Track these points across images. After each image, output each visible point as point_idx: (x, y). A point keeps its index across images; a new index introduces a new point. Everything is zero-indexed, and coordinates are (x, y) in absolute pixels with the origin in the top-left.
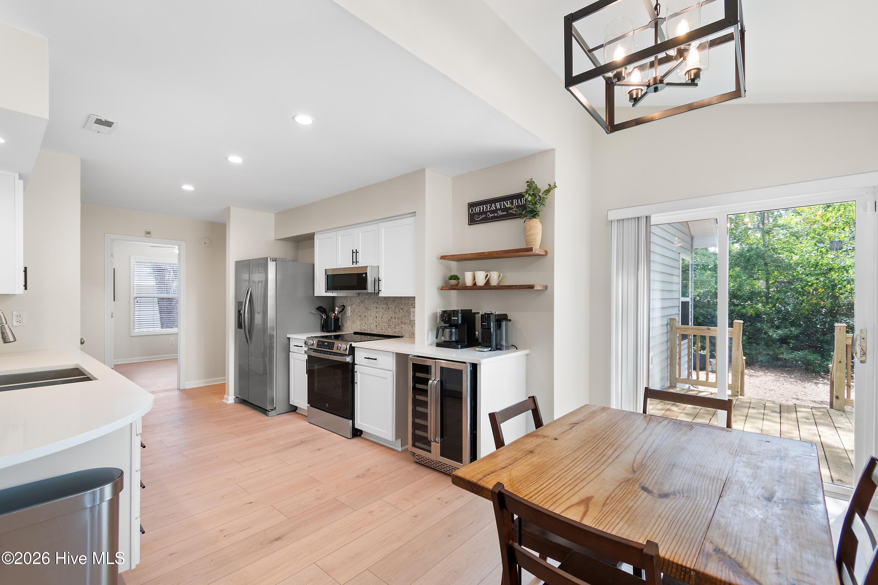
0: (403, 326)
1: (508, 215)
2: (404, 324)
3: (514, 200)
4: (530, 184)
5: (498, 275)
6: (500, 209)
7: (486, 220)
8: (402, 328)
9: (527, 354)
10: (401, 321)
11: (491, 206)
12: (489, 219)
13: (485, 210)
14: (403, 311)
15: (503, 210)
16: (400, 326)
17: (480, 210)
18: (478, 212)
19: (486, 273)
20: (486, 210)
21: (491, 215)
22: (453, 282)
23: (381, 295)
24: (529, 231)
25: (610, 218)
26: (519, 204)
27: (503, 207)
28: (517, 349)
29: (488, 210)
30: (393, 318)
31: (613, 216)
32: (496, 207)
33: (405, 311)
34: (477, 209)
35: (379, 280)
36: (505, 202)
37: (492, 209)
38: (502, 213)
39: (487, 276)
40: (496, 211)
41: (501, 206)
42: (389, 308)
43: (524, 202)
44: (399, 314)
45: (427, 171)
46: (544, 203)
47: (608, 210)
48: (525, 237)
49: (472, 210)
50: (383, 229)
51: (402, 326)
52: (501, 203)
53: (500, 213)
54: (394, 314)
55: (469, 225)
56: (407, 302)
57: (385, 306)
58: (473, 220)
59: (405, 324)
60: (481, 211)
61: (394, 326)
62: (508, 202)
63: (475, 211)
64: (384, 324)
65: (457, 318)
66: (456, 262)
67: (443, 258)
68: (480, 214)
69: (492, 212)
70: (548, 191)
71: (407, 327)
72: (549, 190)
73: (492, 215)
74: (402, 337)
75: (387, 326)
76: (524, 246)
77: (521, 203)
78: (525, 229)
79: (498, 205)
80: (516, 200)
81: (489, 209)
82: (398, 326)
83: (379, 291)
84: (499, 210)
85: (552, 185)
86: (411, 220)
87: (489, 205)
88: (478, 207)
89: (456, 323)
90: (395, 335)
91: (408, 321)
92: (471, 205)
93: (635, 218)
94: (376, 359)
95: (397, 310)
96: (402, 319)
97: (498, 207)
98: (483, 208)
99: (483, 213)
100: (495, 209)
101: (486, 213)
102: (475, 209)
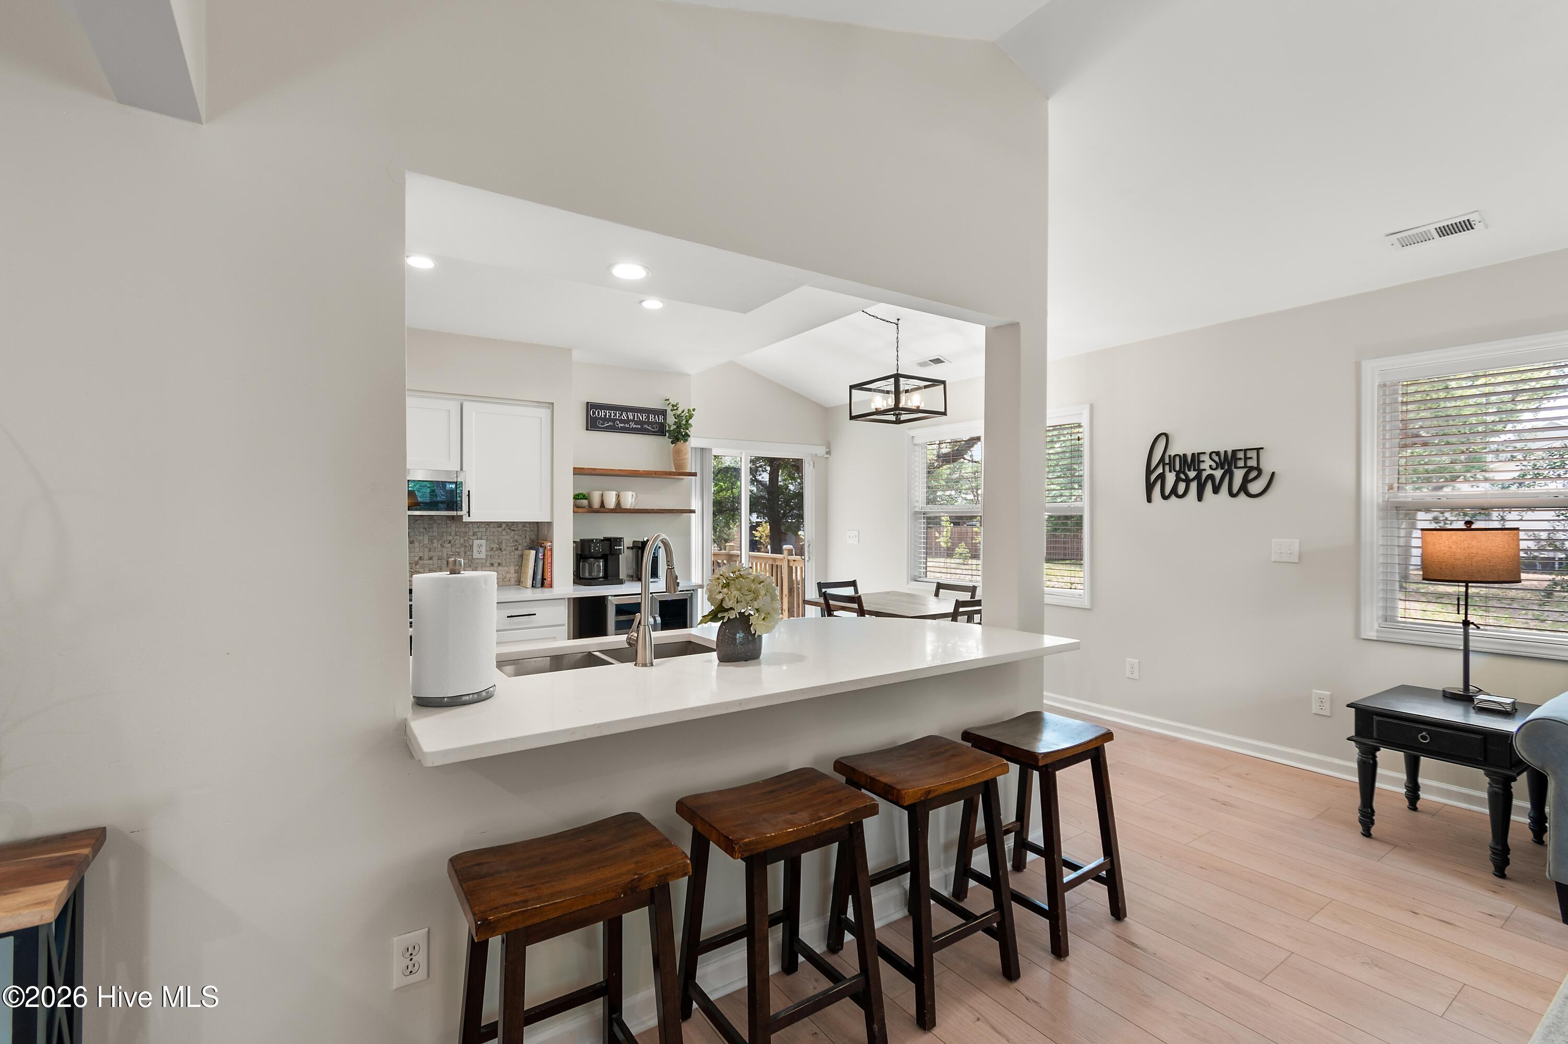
1: (641, 429)
3: (650, 415)
5: (631, 496)
6: (633, 420)
7: (613, 429)
11: (621, 414)
12: (618, 428)
13: (612, 417)
14: (452, 546)
15: (636, 422)
17: (605, 415)
18: (603, 416)
20: (614, 417)
21: (620, 425)
22: (583, 502)
26: (656, 420)
29: (617, 418)
32: (628, 417)
33: (458, 546)
34: (602, 414)
36: (639, 414)
37: (623, 418)
38: (635, 426)
39: (618, 497)
40: (628, 421)
41: (634, 418)
44: (441, 551)
46: (689, 428)
49: (594, 413)
50: (474, 413)
52: (635, 414)
53: (633, 425)
54: (426, 552)
55: (587, 429)
56: (462, 530)
58: (593, 424)
60: (607, 417)
62: (643, 415)
63: (599, 415)
67: (578, 470)
68: (605, 419)
69: (621, 421)
70: (691, 417)
73: (622, 425)
77: (659, 420)
78: (675, 450)
79: (631, 415)
80: (653, 416)
81: (619, 417)
84: (631, 420)
85: (691, 410)
87: (619, 413)
88: (602, 411)
91: (466, 561)
92: (592, 406)
95: (436, 543)
96: (448, 558)
97: (631, 417)
98: (611, 414)
99: (610, 420)
100: (625, 418)
101: (614, 420)
102: (598, 412)
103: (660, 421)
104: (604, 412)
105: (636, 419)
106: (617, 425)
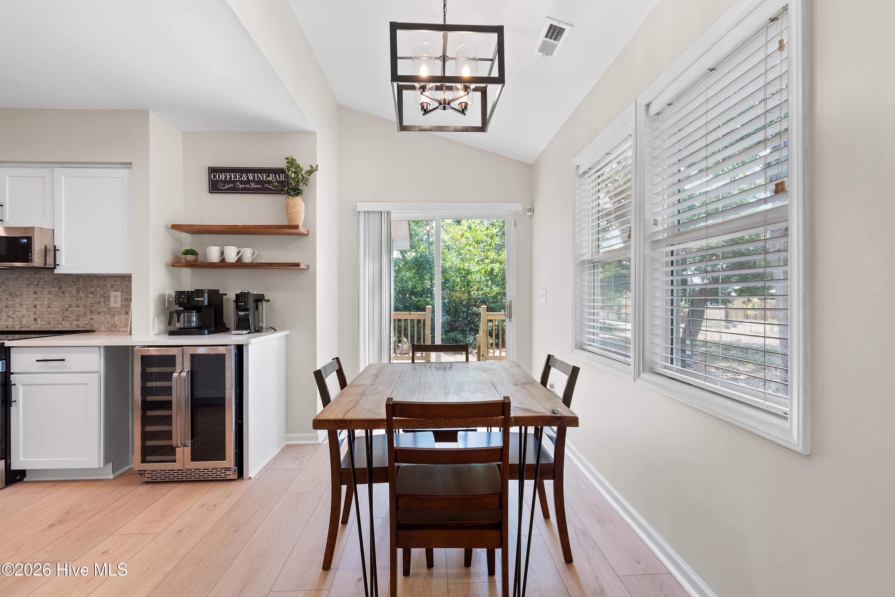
0: (95, 316)
1: (263, 189)
2: (96, 313)
3: (271, 175)
4: (291, 162)
5: (252, 252)
6: (254, 181)
7: (234, 190)
8: (92, 319)
9: (286, 335)
10: (91, 310)
11: (241, 176)
12: (239, 190)
13: (233, 179)
14: (95, 296)
15: (257, 183)
16: (89, 317)
17: (226, 178)
18: (223, 179)
19: (239, 249)
20: (234, 178)
21: (241, 186)
22: (190, 257)
23: (56, 271)
24: (293, 208)
25: (358, 209)
26: (277, 179)
27: (257, 179)
28: (276, 330)
29: (238, 179)
30: (74, 305)
31: (362, 207)
32: (248, 178)
33: (99, 296)
34: (222, 177)
35: (55, 250)
36: (259, 174)
37: (243, 179)
38: (256, 186)
39: (238, 253)
40: (248, 182)
41: (254, 178)
42: (63, 293)
43: (282, 178)
44: (86, 300)
45: (152, 115)
46: (306, 183)
47: (357, 202)
48: (287, 215)
49: (215, 176)
50: (63, 177)
51: (92, 317)
52: (255, 175)
53: (253, 185)
54: (74, 301)
55: (210, 192)
56: (102, 283)
57: (57, 289)
58: (216, 187)
59: (99, 313)
60: (228, 179)
61: (75, 317)
62: (263, 175)
63: (219, 177)
64: (54, 316)
65: (202, 299)
66: (189, 235)
67: (175, 227)
68: (225, 182)
69: (242, 182)
71: (102, 317)
72: (312, 171)
74: (93, 331)
75: (60, 319)
76: (286, 223)
78: (287, 206)
79: (251, 176)
80: (273, 175)
82: (84, 316)
83: (55, 265)
84: (251, 181)
85: (314, 167)
86: (124, 172)
87: (239, 175)
88: (223, 174)
89: (201, 304)
90: (78, 329)
91: (106, 309)
92: (213, 171)
93: (379, 212)
94: (63, 360)
95: (82, 294)
96: (91, 306)
97: (251, 178)
98: (231, 176)
99: (230, 181)
100: (246, 179)
101: (234, 182)
102: (219, 176)
103: (281, 180)
104: (224, 175)
105: (256, 179)
106: (238, 186)
